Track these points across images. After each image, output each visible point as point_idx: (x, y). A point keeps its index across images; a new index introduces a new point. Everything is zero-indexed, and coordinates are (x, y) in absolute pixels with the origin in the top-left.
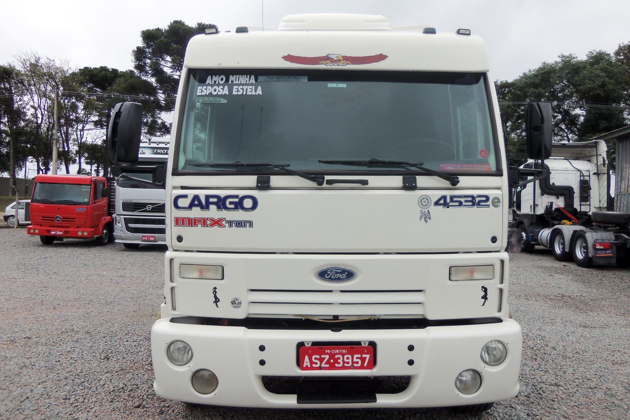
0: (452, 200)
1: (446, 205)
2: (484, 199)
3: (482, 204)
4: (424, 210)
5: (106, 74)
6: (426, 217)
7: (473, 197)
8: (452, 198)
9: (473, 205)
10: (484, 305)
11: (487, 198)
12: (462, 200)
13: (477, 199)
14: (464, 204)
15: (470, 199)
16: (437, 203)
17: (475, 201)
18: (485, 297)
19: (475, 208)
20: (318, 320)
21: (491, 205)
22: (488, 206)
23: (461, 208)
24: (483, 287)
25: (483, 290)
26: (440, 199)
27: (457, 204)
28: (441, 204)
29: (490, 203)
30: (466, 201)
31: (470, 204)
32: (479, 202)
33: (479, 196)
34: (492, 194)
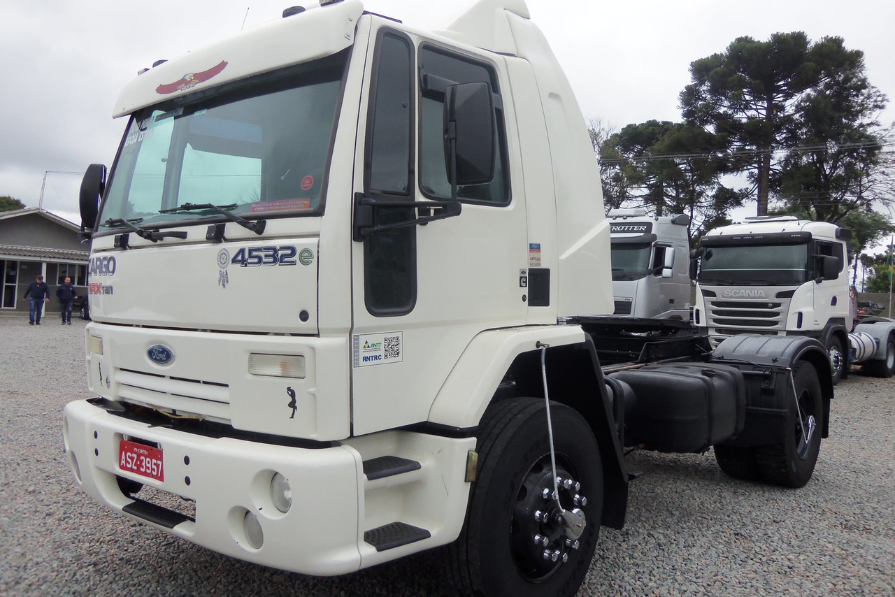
0: (250, 256)
1: (244, 262)
2: (289, 252)
3: (286, 259)
4: (222, 270)
5: (653, 130)
6: (224, 279)
7: (274, 249)
8: (251, 250)
9: (275, 262)
10: (292, 417)
11: (293, 250)
12: (262, 254)
13: (280, 253)
14: (264, 260)
15: (271, 253)
16: (234, 261)
17: (278, 255)
18: (293, 405)
19: (277, 267)
20: (164, 413)
21: (298, 262)
22: (293, 263)
23: (262, 266)
24: (289, 389)
25: (290, 393)
26: (237, 255)
27: (256, 260)
28: (239, 261)
29: (296, 258)
30: (266, 256)
31: (272, 260)
32: (283, 256)
33: (283, 248)
34: (299, 245)
